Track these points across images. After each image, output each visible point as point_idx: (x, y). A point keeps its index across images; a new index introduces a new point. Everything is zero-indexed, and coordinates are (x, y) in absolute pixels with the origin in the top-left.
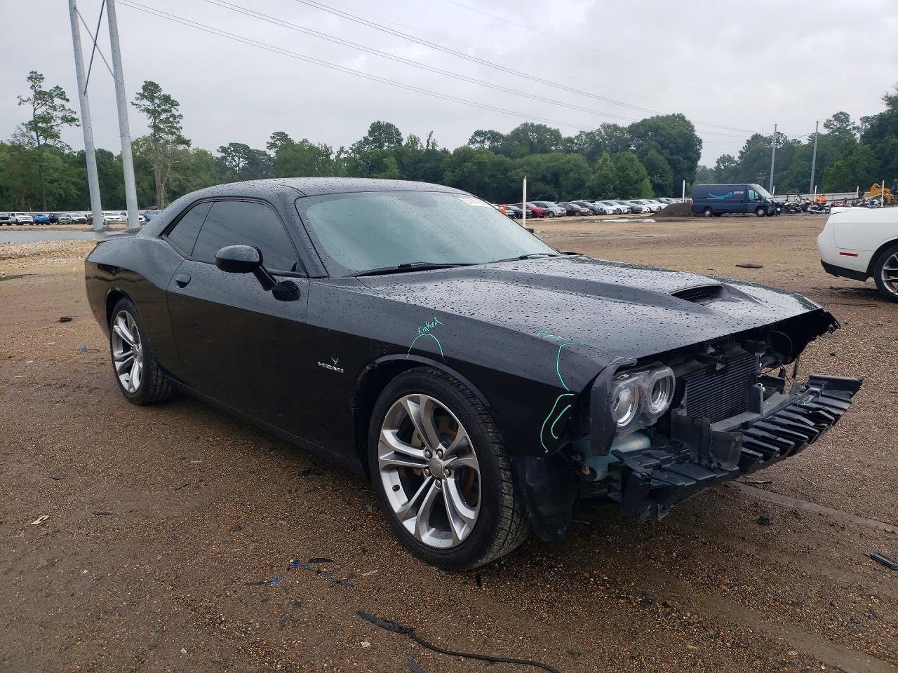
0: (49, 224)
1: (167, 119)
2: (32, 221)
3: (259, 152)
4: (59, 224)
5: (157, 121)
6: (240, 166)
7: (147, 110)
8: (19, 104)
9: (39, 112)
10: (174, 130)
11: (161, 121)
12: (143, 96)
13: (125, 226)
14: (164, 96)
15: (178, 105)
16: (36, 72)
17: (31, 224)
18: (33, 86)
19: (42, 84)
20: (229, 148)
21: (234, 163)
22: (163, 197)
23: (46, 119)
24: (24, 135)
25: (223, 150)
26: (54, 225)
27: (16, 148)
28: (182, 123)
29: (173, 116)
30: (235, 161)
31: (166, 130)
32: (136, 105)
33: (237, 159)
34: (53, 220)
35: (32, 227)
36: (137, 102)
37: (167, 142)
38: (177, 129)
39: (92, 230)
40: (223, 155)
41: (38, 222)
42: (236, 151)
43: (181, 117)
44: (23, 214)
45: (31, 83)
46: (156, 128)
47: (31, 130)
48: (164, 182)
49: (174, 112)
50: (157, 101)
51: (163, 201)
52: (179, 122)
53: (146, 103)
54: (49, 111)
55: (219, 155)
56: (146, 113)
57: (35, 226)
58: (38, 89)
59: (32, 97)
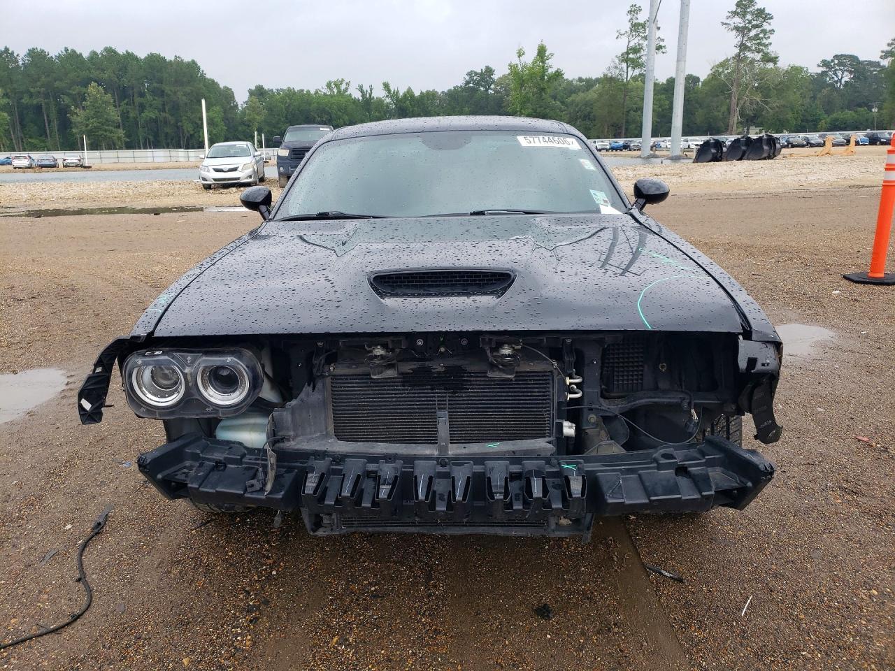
0: (621, 150)
1: (757, 35)
2: (608, 147)
3: (871, 63)
4: (630, 150)
5: (745, 38)
6: (843, 82)
7: (737, 28)
8: (617, 38)
9: (632, 44)
10: (761, 47)
11: (750, 39)
12: (735, 13)
13: (668, 153)
14: (757, 10)
15: (771, 18)
16: (635, 5)
17: (607, 150)
18: (632, 19)
19: (638, 16)
20: (832, 61)
21: (836, 79)
22: (736, 122)
23: (636, 50)
24: (616, 67)
25: (825, 63)
26: (625, 152)
27: (608, 80)
28: (773, 38)
29: (764, 31)
30: (837, 76)
31: (753, 48)
32: (726, 24)
33: (839, 73)
34: (626, 147)
35: (608, 153)
36: (728, 21)
37: (753, 61)
38: (766, 46)
39: (640, 157)
40: (824, 69)
41: (613, 149)
42: (840, 64)
43: (772, 31)
44: (602, 142)
45: (629, 17)
46: (743, 47)
47: (623, 61)
48: (740, 106)
49: (766, 26)
50: (749, 17)
51: (735, 126)
52: (769, 37)
53: (738, 21)
54: (640, 42)
55: (820, 70)
56: (734, 32)
57: (610, 153)
58: (635, 21)
59: (628, 30)
